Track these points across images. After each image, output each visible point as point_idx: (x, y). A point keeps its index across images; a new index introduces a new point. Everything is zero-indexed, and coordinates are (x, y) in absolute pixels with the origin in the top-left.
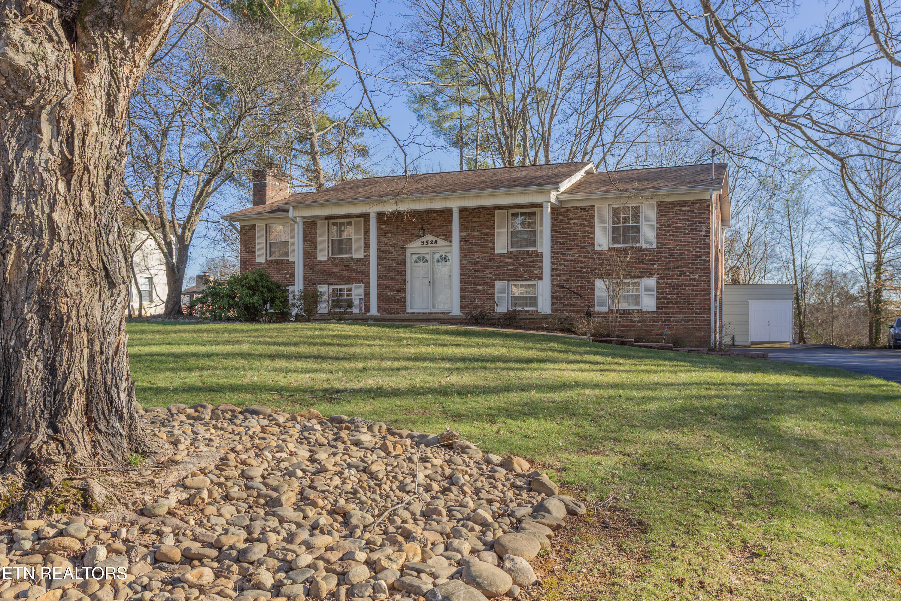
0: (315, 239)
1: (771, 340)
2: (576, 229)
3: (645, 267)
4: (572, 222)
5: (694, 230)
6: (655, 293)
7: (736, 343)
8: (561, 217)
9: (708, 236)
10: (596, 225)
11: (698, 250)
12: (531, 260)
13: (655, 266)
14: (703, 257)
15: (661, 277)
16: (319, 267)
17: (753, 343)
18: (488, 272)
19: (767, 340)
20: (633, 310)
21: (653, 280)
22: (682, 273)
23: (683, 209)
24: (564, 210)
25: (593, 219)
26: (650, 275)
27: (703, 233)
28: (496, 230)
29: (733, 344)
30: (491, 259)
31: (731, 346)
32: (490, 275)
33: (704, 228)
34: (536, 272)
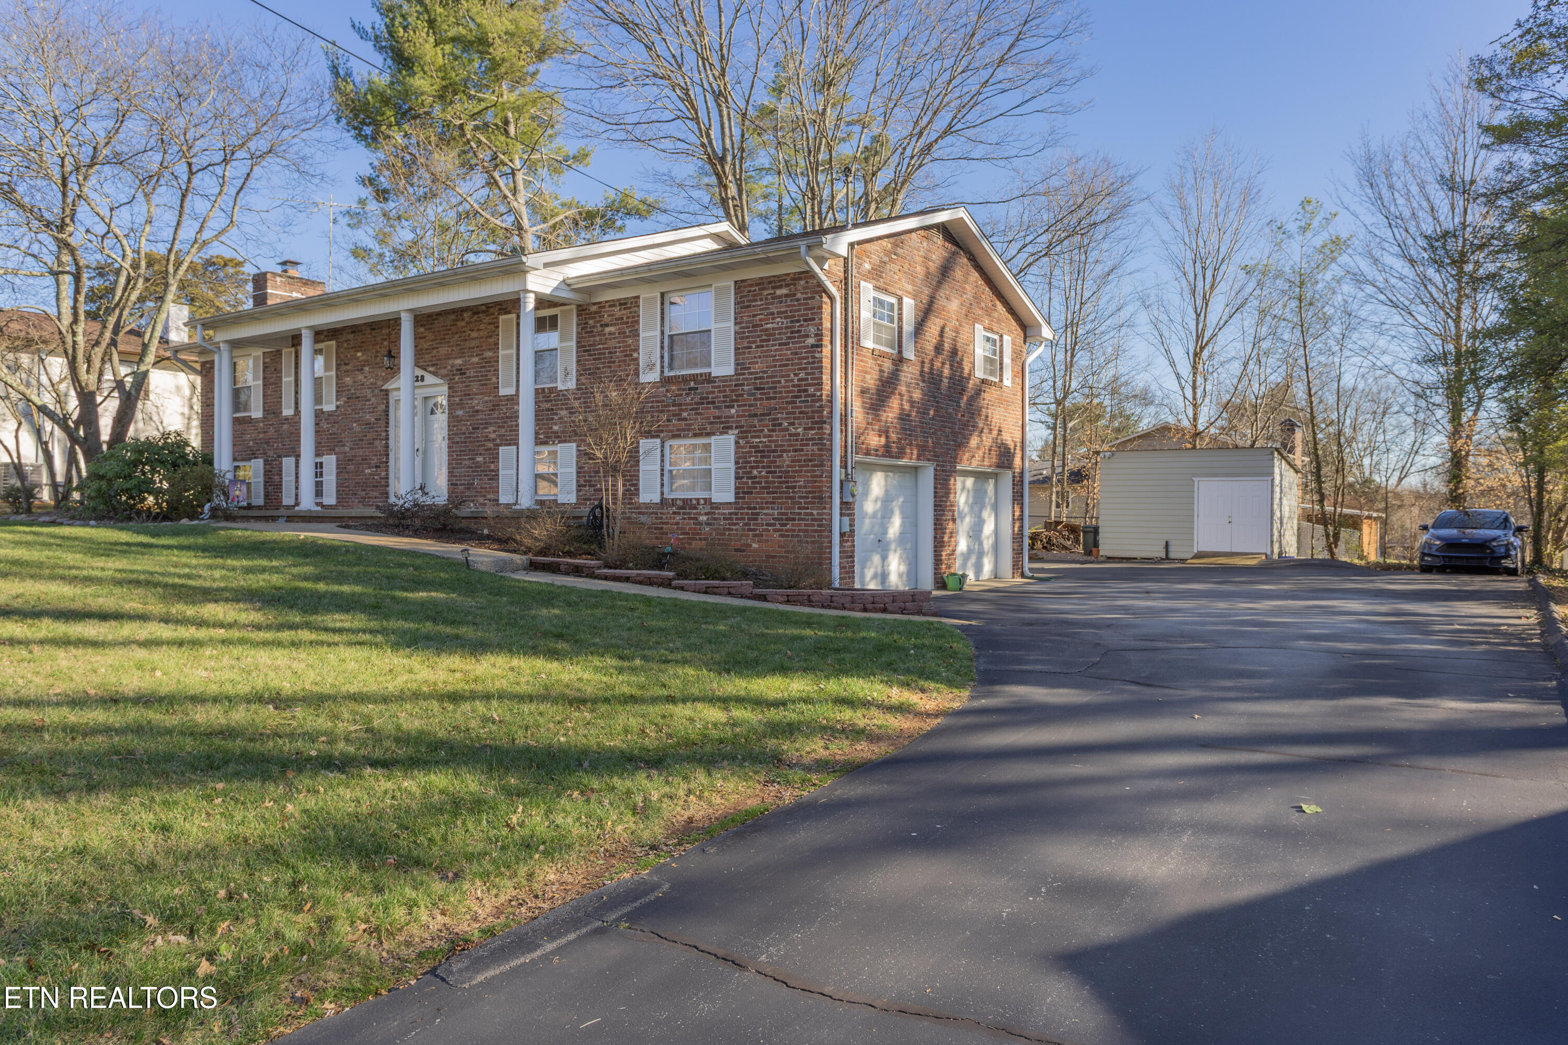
0: (280, 378)
1: (1234, 550)
2: (612, 343)
3: (717, 413)
4: (608, 330)
5: (797, 334)
6: (732, 466)
7: (1172, 555)
8: (591, 322)
9: (819, 346)
10: (642, 335)
11: (802, 375)
12: (548, 405)
13: (733, 411)
14: (811, 390)
15: (743, 435)
16: (285, 427)
17: (1199, 555)
18: (491, 429)
19: (1227, 549)
20: (698, 500)
21: (729, 439)
22: (776, 424)
23: (779, 292)
24: (594, 308)
25: (637, 322)
26: (725, 430)
27: (811, 341)
28: (501, 353)
29: (1167, 558)
30: (495, 406)
31: (1160, 561)
32: (493, 436)
33: (812, 330)
34: (556, 428)
